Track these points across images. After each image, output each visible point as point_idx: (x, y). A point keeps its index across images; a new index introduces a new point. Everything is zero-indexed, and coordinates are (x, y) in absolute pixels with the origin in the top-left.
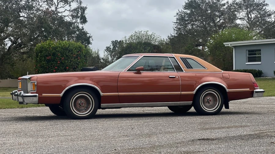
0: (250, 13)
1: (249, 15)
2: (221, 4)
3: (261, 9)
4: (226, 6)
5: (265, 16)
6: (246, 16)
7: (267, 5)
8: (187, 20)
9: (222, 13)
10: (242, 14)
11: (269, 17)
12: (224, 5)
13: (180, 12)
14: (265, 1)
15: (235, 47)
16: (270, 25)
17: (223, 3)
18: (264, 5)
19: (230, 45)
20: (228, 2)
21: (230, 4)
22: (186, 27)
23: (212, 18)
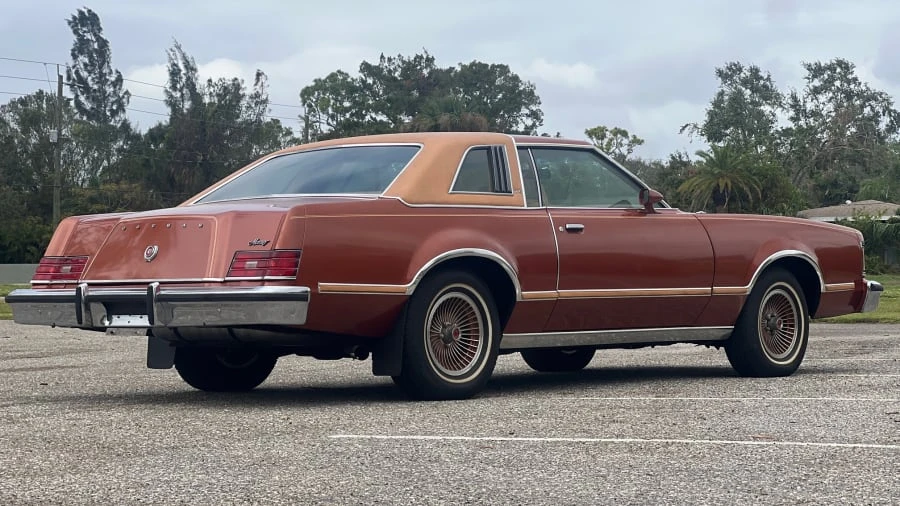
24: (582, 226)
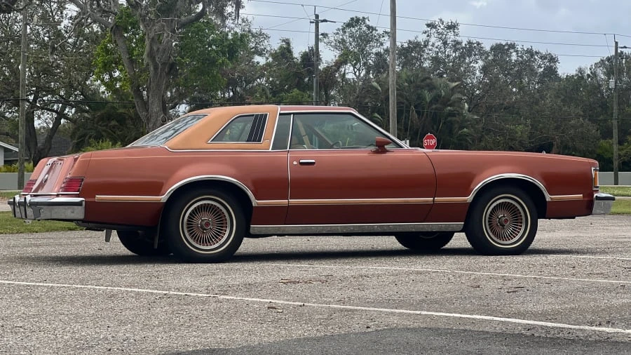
24: (313, 161)
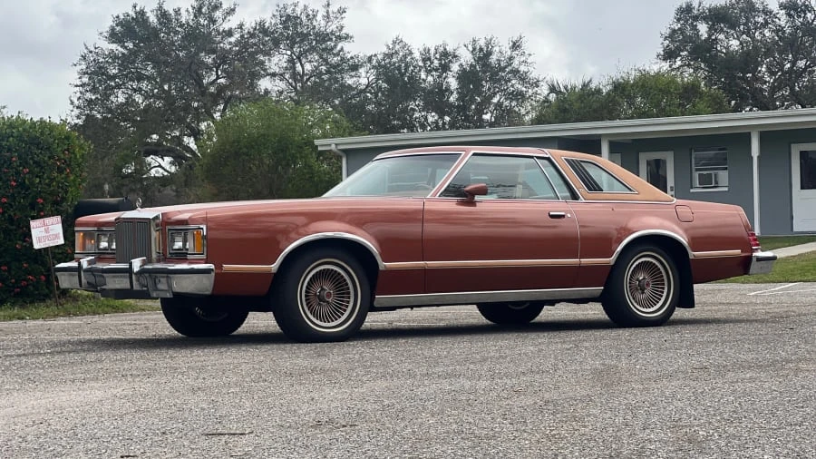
0: (299, 58)
1: (298, 65)
2: (221, 30)
3: (332, 49)
4: (237, 36)
5: (341, 72)
6: (286, 68)
7: (347, 37)
8: (113, 78)
9: (223, 58)
10: (277, 61)
11: (353, 74)
12: (230, 33)
13: (91, 52)
14: (342, 27)
15: (347, 152)
16: (353, 97)
17: (227, 29)
18: (340, 38)
19: (333, 147)
20: (241, 26)
21: (246, 31)
22: (107, 97)
23: (192, 70)
